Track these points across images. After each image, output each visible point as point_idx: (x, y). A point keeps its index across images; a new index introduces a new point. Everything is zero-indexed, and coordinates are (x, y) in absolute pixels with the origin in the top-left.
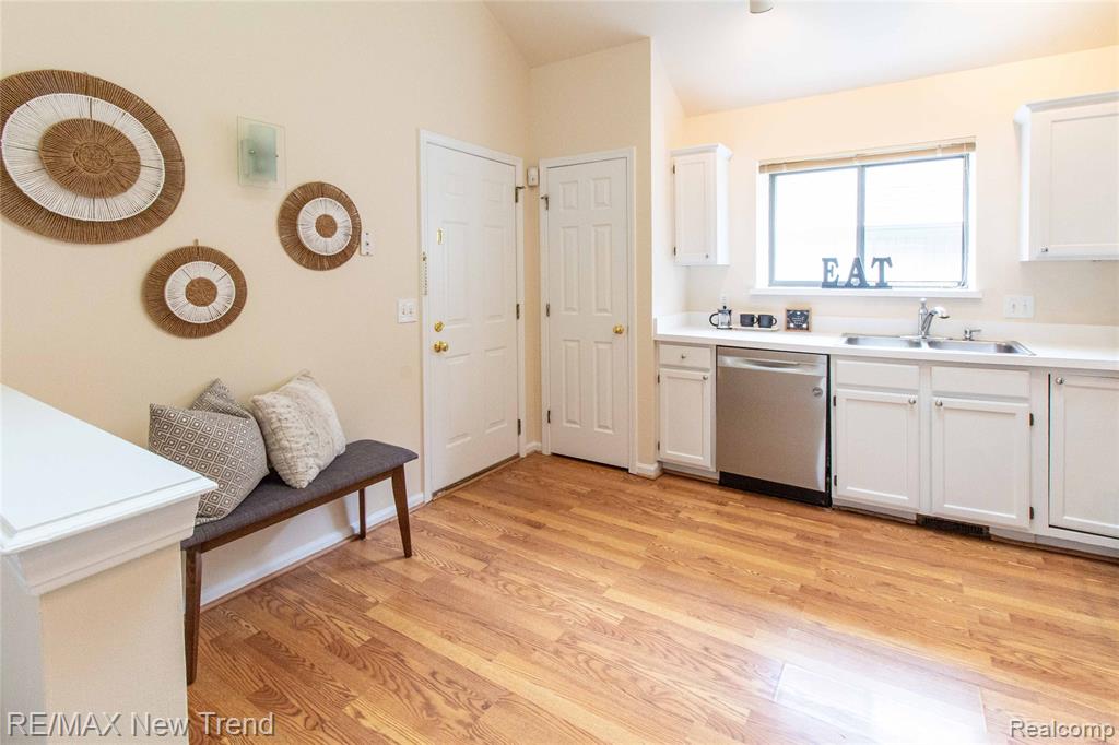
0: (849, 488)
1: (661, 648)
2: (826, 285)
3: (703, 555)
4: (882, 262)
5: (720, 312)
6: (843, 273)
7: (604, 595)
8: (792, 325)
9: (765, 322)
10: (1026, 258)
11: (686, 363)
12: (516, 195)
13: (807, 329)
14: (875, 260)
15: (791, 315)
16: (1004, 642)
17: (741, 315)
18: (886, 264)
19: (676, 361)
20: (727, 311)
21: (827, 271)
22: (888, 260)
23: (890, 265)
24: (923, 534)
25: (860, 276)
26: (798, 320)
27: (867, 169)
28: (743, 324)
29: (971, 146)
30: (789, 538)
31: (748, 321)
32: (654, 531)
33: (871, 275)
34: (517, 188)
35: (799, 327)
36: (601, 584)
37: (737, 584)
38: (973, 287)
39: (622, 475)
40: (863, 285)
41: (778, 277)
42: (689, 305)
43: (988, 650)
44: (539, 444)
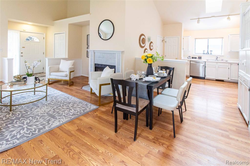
0: (207, 77)
2: (203, 54)
6: (206, 52)
9: (195, 58)
10: (229, 51)
14: (210, 51)
15: (199, 57)
20: (190, 57)
21: (204, 52)
22: (212, 51)
25: (208, 53)
26: (200, 58)
28: (192, 58)
29: (223, 38)
31: (193, 58)
33: (210, 53)
35: (200, 59)
38: (223, 55)
41: (196, 53)
42: (184, 56)
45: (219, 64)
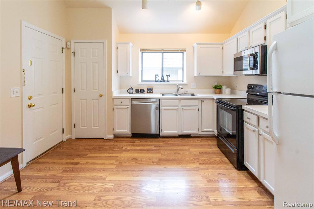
0: (164, 132)
1: (128, 189)
2: (156, 81)
3: (133, 158)
4: (168, 76)
5: (130, 89)
6: (159, 78)
7: (106, 179)
8: (148, 92)
9: (142, 91)
10: (196, 75)
11: (122, 104)
12: (62, 50)
13: (152, 93)
14: (167, 75)
15: (148, 89)
16: (200, 159)
17: (136, 90)
18: (169, 76)
19: (119, 103)
20: (131, 89)
21: (156, 78)
22: (169, 75)
23: (170, 77)
24: (180, 139)
25: (163, 79)
26: (150, 90)
27: (164, 53)
28: (136, 92)
29: (185, 50)
30: (153, 147)
31: (137, 91)
32: (116, 155)
33: (166, 79)
34: (63, 48)
35: (150, 92)
36: (104, 176)
37: (143, 164)
38: (185, 81)
39: (102, 140)
40: (164, 81)
41: (143, 80)
42: (121, 87)
43: (198, 162)
44: (71, 136)
45: (184, 102)
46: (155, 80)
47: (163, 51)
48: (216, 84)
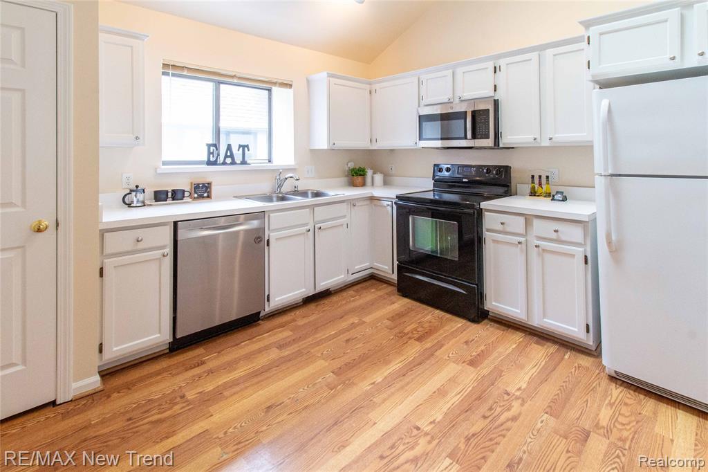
0: (277, 299)
2: (209, 163)
4: (244, 147)
5: (132, 191)
8: (196, 195)
9: (179, 195)
11: (141, 246)
13: (209, 197)
14: (240, 146)
15: (196, 187)
17: (155, 192)
18: (246, 149)
20: (141, 190)
21: (210, 153)
22: (247, 146)
23: (249, 150)
25: (232, 156)
26: (203, 191)
28: (157, 200)
31: (160, 196)
33: (238, 159)
35: (201, 197)
40: (233, 163)
46: (206, 159)
47: (219, 79)
48: (351, 165)
